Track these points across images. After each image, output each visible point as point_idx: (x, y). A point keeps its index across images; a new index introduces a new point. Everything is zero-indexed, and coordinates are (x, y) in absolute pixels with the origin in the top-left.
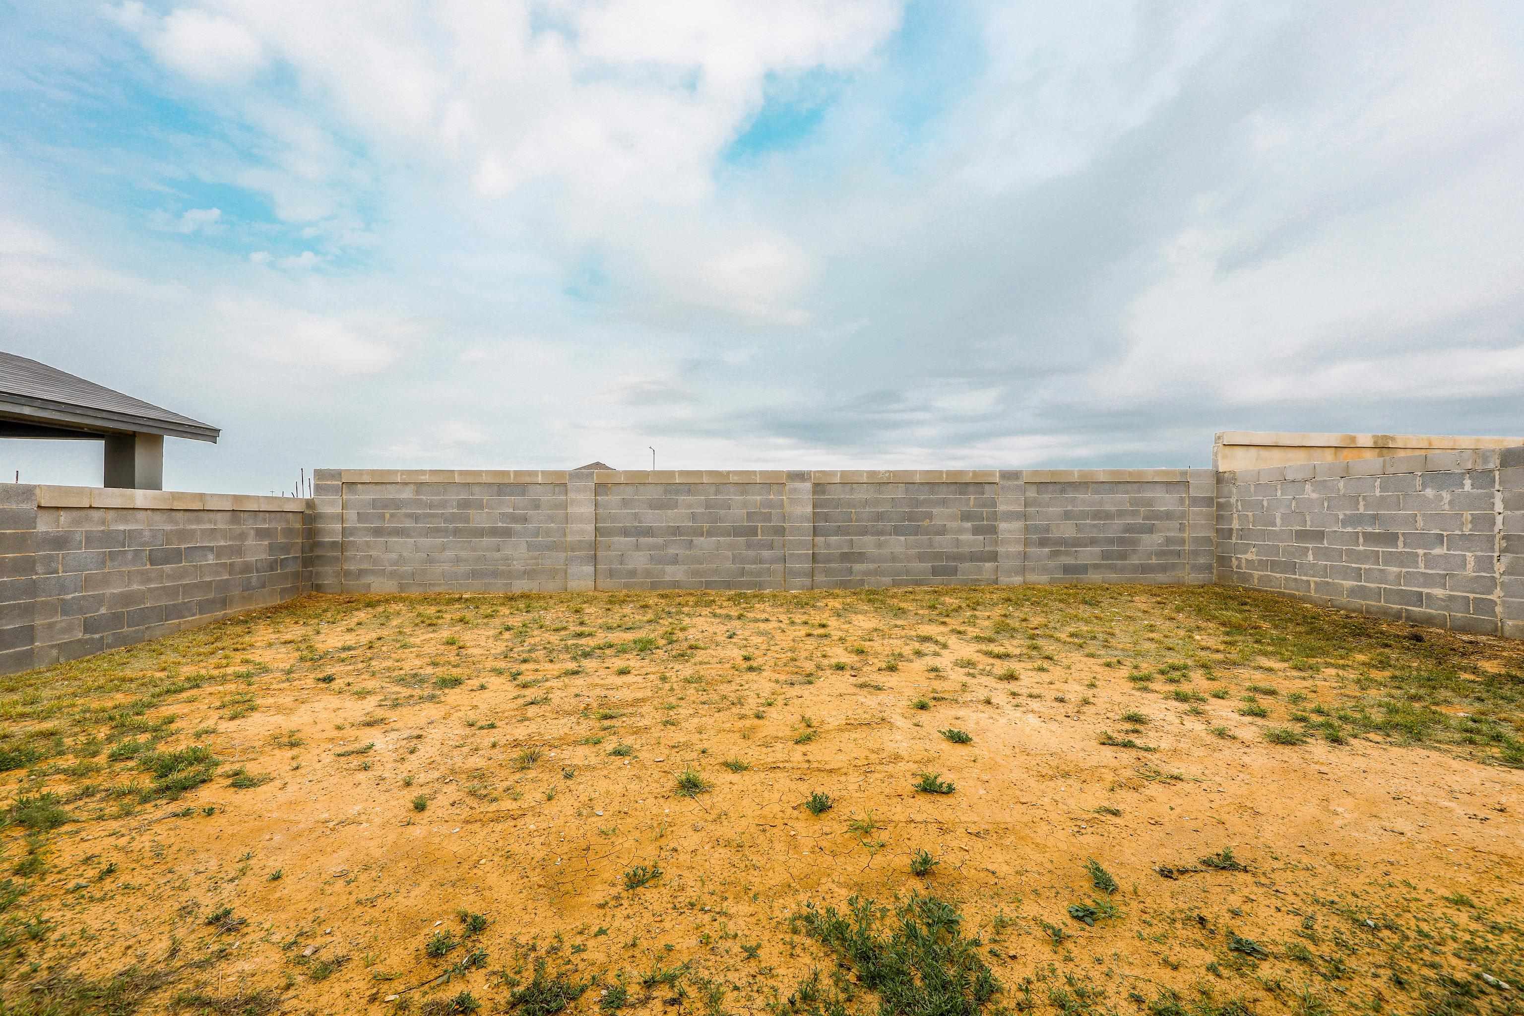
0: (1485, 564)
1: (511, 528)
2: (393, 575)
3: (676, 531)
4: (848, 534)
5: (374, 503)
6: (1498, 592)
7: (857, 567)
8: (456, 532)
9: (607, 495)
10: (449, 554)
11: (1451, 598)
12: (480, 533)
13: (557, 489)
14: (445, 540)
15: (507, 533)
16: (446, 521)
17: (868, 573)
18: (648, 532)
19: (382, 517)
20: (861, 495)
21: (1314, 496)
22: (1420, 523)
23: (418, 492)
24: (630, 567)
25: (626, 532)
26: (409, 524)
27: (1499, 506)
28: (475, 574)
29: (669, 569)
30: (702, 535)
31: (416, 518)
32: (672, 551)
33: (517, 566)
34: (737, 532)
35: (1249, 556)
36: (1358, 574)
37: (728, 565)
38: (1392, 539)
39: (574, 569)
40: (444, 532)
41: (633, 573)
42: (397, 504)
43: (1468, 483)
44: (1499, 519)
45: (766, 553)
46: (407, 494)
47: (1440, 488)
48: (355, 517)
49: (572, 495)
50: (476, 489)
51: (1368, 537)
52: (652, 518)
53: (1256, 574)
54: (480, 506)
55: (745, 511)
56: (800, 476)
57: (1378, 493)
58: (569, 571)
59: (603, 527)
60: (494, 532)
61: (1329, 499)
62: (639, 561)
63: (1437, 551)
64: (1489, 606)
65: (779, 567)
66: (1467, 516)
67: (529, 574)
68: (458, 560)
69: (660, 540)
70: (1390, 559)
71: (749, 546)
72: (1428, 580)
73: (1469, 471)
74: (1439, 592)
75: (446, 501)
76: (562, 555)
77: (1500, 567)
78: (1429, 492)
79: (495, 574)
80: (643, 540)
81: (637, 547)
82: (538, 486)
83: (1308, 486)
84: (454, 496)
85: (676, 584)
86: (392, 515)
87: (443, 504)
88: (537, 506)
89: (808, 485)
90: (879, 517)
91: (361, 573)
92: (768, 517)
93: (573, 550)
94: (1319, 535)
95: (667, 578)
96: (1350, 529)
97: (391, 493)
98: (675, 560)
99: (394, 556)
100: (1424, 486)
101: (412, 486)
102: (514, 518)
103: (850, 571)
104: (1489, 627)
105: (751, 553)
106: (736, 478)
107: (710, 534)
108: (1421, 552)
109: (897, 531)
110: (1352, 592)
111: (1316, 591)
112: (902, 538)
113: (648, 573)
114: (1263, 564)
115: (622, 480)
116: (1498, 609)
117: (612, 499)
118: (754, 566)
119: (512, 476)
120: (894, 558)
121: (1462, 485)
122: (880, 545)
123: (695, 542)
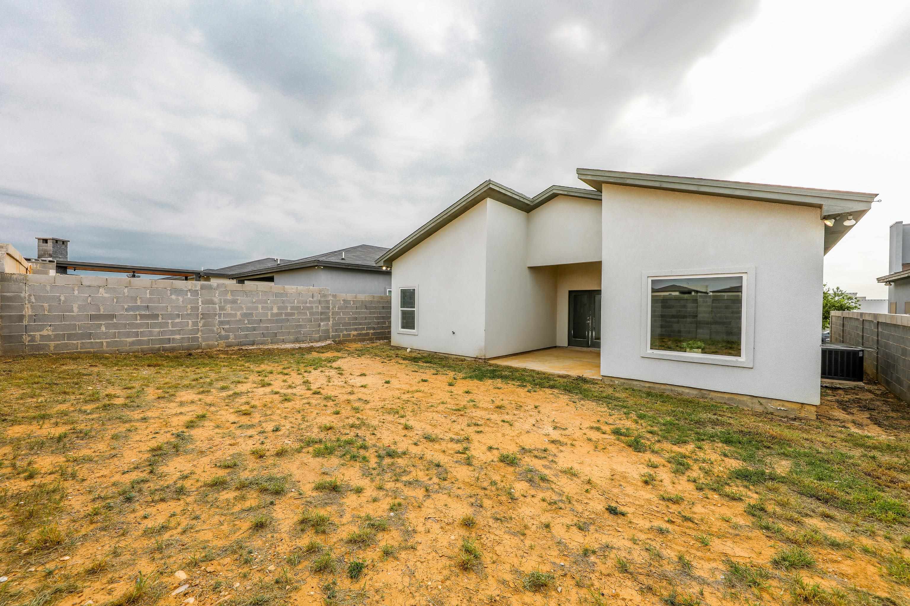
0: (195, 324)
6: (200, 333)
11: (182, 338)
21: (106, 295)
22: (169, 309)
27: (200, 303)
35: (45, 333)
36: (137, 334)
38: (156, 316)
43: (189, 294)
44: (200, 308)
47: (178, 295)
51: (142, 317)
53: (52, 344)
57: (148, 296)
61: (117, 298)
63: (177, 320)
64: (196, 339)
66: (189, 306)
70: (154, 326)
72: (173, 332)
73: (190, 290)
74: (178, 337)
77: (200, 325)
78: (173, 297)
83: (101, 290)
94: (113, 316)
96: (132, 313)
100: (171, 294)
104: (197, 346)
108: (170, 321)
110: (132, 343)
111: (107, 347)
114: (57, 337)
116: (200, 339)
121: (187, 295)
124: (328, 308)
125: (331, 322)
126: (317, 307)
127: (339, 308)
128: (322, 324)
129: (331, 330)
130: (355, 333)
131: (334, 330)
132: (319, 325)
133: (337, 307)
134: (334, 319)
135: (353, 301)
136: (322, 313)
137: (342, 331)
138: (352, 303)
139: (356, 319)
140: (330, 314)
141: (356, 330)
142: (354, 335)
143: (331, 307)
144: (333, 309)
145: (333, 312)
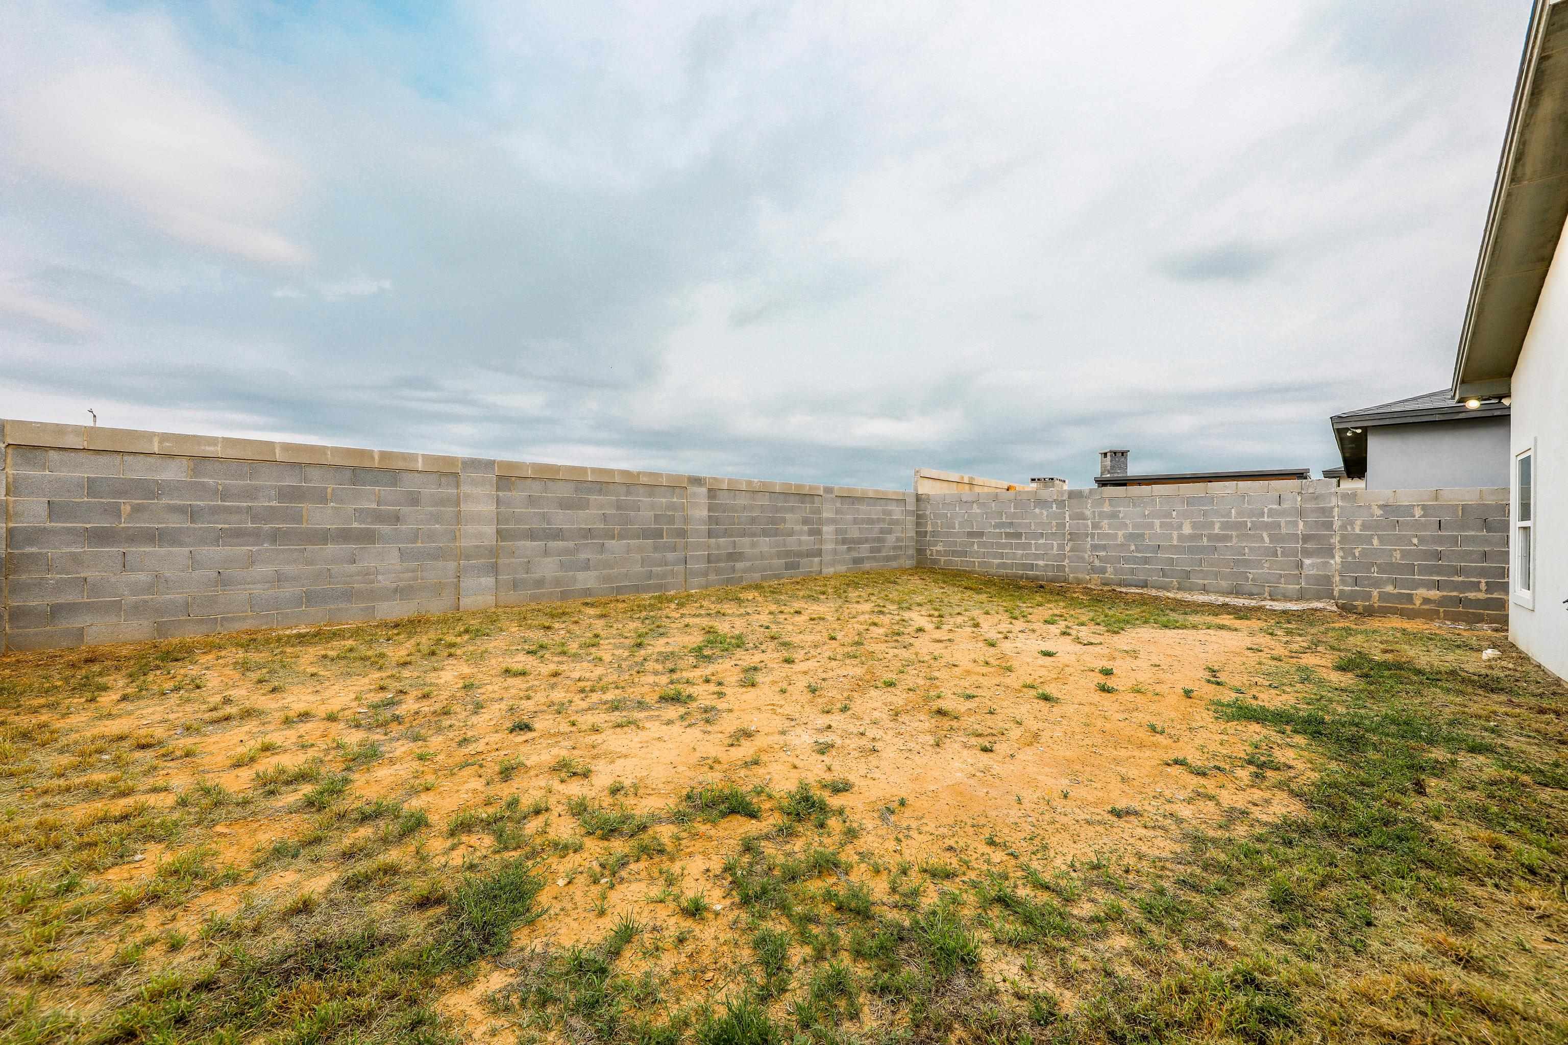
0: (1061, 547)
1: (374, 531)
2: (137, 610)
3: (588, 533)
4: (731, 536)
5: (92, 487)
6: (1067, 561)
7: (739, 565)
8: (275, 537)
9: (510, 490)
10: (264, 570)
11: (1047, 565)
12: (324, 537)
13: (443, 480)
14: (255, 549)
15: (368, 537)
16: (254, 519)
17: (745, 571)
18: (558, 535)
19: (116, 511)
20: (742, 501)
21: (978, 511)
22: (1033, 527)
23: (195, 472)
24: (537, 576)
25: (532, 535)
26: (175, 522)
27: (1067, 519)
28: (310, 598)
29: (581, 575)
30: (613, 538)
31: (194, 514)
32: (583, 556)
33: (384, 581)
34: (646, 534)
35: (938, 548)
36: (1002, 556)
37: (638, 569)
38: (1018, 535)
39: (468, 583)
40: (256, 536)
41: (540, 583)
42: (151, 490)
43: (1054, 506)
44: (1067, 524)
45: (670, 556)
46: (172, 473)
47: (1042, 508)
48: (43, 510)
49: (466, 489)
50: (315, 473)
51: (1008, 535)
52: (561, 519)
53: (943, 559)
54: (322, 498)
55: (652, 513)
56: (697, 481)
57: (1012, 510)
58: (462, 584)
59: (504, 529)
60: (345, 536)
61: (986, 513)
62: (548, 568)
63: (1041, 541)
64: (1061, 568)
65: (681, 568)
66: (1054, 523)
67: (402, 592)
68: (280, 579)
69: (571, 544)
70: (1018, 546)
71: (656, 549)
72: (1037, 557)
73: (1055, 500)
74: (1041, 563)
75: (257, 488)
76: (452, 565)
77: (1067, 548)
78: (1037, 510)
79: (349, 595)
80: (553, 544)
81: (546, 553)
82: (417, 475)
83: (975, 505)
84: (268, 481)
85: (587, 592)
86: (137, 509)
87: (251, 494)
88: (414, 500)
89: (703, 490)
90: (753, 520)
91: (56, 611)
92: (671, 520)
93: (468, 557)
94: (981, 534)
95: (579, 586)
96: (998, 531)
97: (137, 470)
98: (586, 566)
99: (143, 577)
100: (1035, 507)
101: (185, 461)
102: (379, 517)
103: (733, 570)
104: (1063, 579)
105: (657, 555)
106: (645, 479)
107: (621, 537)
108: (1033, 542)
109: (765, 533)
110: (999, 566)
111: (979, 567)
112: (767, 539)
113: (557, 582)
114: (947, 553)
115: (530, 473)
116: (1067, 569)
117: (518, 495)
118: (659, 569)
119: (377, 457)
120: (762, 556)
121: (1052, 508)
122: (753, 545)
123: (607, 545)
124: (1329, 525)
125: (1338, 559)
126: (1295, 524)
127: (1364, 527)
128: (1307, 562)
129: (1337, 578)
130: (1434, 594)
131: (1350, 580)
132: (1300, 565)
133: (1359, 523)
134: (1348, 552)
135: (1424, 507)
136: (1306, 538)
137: (1377, 583)
138: (1418, 512)
139: (1439, 556)
140: (1336, 540)
141: (1438, 585)
142: (1426, 601)
143: (1337, 524)
144: (1343, 527)
145: (1344, 539)
